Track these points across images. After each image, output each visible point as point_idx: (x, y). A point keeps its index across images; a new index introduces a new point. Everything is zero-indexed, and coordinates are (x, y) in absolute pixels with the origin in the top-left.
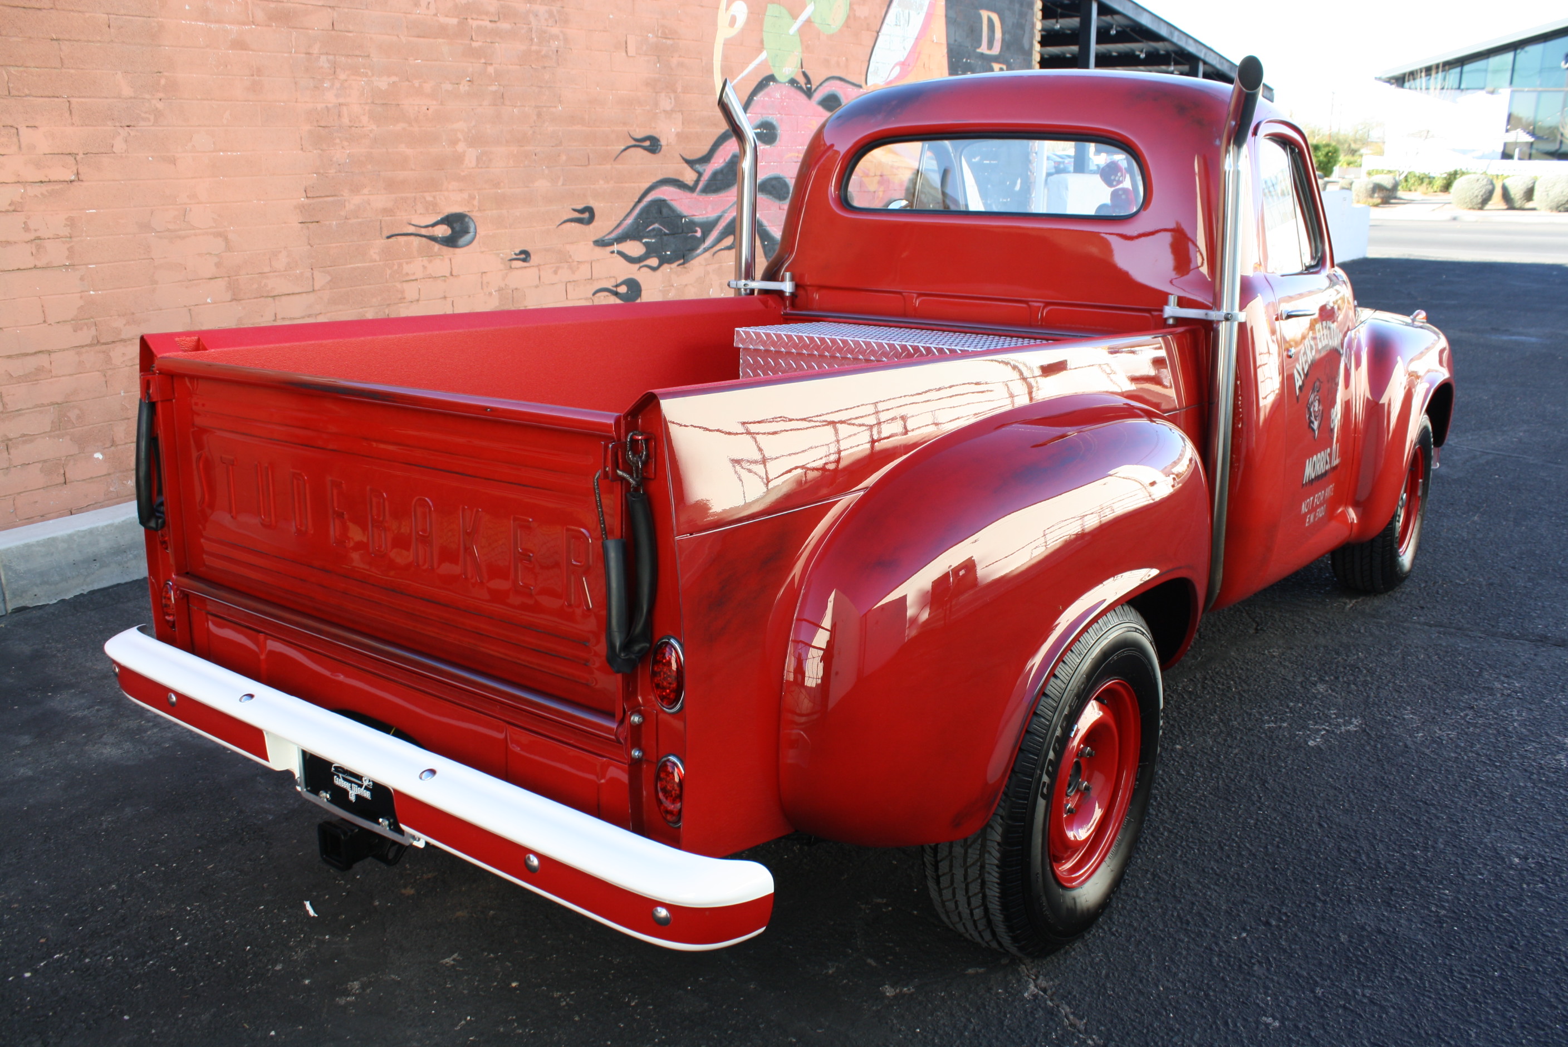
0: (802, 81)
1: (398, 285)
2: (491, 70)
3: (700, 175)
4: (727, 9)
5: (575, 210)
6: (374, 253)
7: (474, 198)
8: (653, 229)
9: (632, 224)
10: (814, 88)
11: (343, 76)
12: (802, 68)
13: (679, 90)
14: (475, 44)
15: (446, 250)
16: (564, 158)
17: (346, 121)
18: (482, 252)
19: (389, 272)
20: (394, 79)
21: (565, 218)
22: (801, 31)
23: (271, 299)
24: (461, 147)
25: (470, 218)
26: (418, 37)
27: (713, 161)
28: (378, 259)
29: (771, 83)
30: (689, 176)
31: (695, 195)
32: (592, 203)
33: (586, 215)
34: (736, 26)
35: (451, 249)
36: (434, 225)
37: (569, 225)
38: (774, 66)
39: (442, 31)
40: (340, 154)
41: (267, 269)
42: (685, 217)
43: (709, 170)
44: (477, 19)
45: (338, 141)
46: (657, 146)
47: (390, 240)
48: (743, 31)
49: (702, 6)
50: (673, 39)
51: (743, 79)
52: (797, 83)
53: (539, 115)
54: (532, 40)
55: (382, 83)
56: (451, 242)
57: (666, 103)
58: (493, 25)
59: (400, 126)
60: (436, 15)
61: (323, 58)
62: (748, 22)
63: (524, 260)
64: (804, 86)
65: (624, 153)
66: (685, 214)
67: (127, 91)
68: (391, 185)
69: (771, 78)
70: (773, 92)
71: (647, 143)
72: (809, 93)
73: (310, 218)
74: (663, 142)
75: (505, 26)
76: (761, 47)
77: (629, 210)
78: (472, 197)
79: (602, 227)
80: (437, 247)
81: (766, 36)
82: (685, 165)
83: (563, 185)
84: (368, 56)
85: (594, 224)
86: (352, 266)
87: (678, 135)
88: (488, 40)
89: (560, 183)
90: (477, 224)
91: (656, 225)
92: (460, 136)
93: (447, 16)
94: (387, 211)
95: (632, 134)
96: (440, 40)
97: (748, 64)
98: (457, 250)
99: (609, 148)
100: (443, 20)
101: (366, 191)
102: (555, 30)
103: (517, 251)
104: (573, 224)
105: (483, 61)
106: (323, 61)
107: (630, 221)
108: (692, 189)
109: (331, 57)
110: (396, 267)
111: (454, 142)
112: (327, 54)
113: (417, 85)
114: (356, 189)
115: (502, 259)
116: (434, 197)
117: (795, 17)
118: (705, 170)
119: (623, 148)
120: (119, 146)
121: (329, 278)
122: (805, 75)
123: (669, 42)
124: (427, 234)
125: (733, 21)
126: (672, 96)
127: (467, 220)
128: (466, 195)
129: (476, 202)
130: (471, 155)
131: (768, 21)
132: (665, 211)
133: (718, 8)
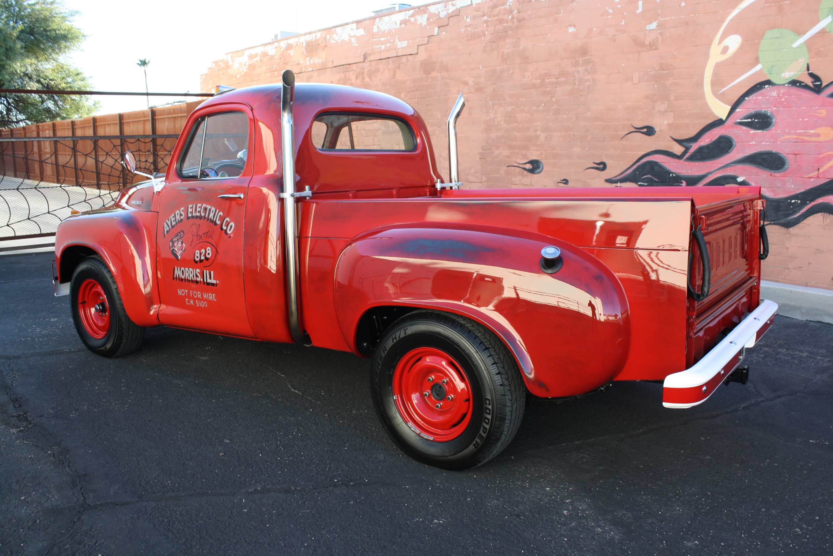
0: (809, 81)
1: (510, 185)
2: (554, 99)
3: (687, 149)
4: (720, 43)
5: (594, 163)
6: (502, 172)
7: (543, 154)
8: (646, 178)
9: (631, 174)
10: (824, 84)
11: (496, 107)
12: (808, 69)
13: (672, 98)
14: (547, 89)
15: (529, 174)
16: (589, 137)
17: (496, 123)
18: (545, 177)
19: (506, 179)
20: (514, 107)
21: (589, 166)
22: (809, 44)
23: (469, 183)
24: (538, 133)
25: (541, 162)
26: (524, 89)
27: (700, 140)
28: (503, 174)
29: (766, 86)
30: (678, 149)
31: (682, 161)
32: (605, 160)
33: (601, 166)
34: (727, 53)
35: (532, 174)
36: (525, 164)
37: (591, 170)
38: (771, 74)
39: (534, 86)
40: (493, 135)
41: (468, 173)
42: (673, 173)
43: (695, 147)
44: (549, 79)
45: (493, 130)
46: (653, 132)
47: (509, 168)
48: (736, 54)
49: (696, 46)
50: (669, 70)
51: (734, 86)
52: (800, 82)
53: (577, 118)
54: (575, 83)
55: (509, 109)
56: (532, 171)
57: (661, 107)
58: (557, 80)
59: (515, 125)
60: (531, 80)
61: (490, 102)
62: (742, 46)
63: (565, 184)
64: (811, 85)
65: (628, 135)
66: (673, 171)
67: (440, 117)
68: (510, 147)
69: (768, 82)
70: (769, 92)
71: (645, 130)
72: (817, 89)
73: (483, 157)
74: (657, 129)
75: (562, 79)
76: (756, 61)
77: (629, 166)
78: (542, 154)
79: (611, 172)
80: (526, 172)
81: (761, 55)
82: (675, 143)
83: (588, 150)
84: (505, 99)
85: (606, 171)
86: (494, 175)
87: (669, 125)
88: (554, 87)
89: (587, 149)
90: (544, 165)
91: (649, 176)
92: (538, 128)
93: (536, 80)
94: (508, 157)
95: (633, 125)
96: (533, 90)
97: (739, 76)
98: (534, 175)
99: (618, 133)
100: (534, 81)
101: (501, 149)
102: (589, 77)
103: (562, 179)
104: (593, 170)
105: (550, 96)
106: (490, 103)
107: (629, 171)
108: (679, 157)
109: (493, 101)
110: (509, 178)
111: (536, 131)
112: (492, 100)
113: (522, 108)
114: (497, 148)
115: (554, 181)
116: (526, 153)
117: (801, 33)
118: (691, 146)
119: (627, 132)
120: (437, 133)
121: (486, 178)
122: (812, 75)
123: (665, 72)
124: (522, 167)
125: (725, 49)
126: (666, 103)
127: (539, 163)
128: (539, 153)
129: (543, 156)
130: (543, 136)
131: (765, 44)
132: (656, 168)
133: (710, 44)
